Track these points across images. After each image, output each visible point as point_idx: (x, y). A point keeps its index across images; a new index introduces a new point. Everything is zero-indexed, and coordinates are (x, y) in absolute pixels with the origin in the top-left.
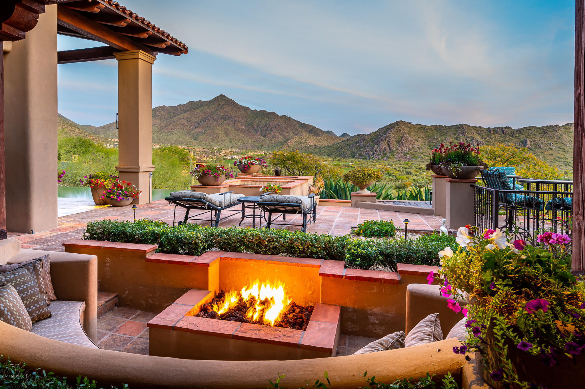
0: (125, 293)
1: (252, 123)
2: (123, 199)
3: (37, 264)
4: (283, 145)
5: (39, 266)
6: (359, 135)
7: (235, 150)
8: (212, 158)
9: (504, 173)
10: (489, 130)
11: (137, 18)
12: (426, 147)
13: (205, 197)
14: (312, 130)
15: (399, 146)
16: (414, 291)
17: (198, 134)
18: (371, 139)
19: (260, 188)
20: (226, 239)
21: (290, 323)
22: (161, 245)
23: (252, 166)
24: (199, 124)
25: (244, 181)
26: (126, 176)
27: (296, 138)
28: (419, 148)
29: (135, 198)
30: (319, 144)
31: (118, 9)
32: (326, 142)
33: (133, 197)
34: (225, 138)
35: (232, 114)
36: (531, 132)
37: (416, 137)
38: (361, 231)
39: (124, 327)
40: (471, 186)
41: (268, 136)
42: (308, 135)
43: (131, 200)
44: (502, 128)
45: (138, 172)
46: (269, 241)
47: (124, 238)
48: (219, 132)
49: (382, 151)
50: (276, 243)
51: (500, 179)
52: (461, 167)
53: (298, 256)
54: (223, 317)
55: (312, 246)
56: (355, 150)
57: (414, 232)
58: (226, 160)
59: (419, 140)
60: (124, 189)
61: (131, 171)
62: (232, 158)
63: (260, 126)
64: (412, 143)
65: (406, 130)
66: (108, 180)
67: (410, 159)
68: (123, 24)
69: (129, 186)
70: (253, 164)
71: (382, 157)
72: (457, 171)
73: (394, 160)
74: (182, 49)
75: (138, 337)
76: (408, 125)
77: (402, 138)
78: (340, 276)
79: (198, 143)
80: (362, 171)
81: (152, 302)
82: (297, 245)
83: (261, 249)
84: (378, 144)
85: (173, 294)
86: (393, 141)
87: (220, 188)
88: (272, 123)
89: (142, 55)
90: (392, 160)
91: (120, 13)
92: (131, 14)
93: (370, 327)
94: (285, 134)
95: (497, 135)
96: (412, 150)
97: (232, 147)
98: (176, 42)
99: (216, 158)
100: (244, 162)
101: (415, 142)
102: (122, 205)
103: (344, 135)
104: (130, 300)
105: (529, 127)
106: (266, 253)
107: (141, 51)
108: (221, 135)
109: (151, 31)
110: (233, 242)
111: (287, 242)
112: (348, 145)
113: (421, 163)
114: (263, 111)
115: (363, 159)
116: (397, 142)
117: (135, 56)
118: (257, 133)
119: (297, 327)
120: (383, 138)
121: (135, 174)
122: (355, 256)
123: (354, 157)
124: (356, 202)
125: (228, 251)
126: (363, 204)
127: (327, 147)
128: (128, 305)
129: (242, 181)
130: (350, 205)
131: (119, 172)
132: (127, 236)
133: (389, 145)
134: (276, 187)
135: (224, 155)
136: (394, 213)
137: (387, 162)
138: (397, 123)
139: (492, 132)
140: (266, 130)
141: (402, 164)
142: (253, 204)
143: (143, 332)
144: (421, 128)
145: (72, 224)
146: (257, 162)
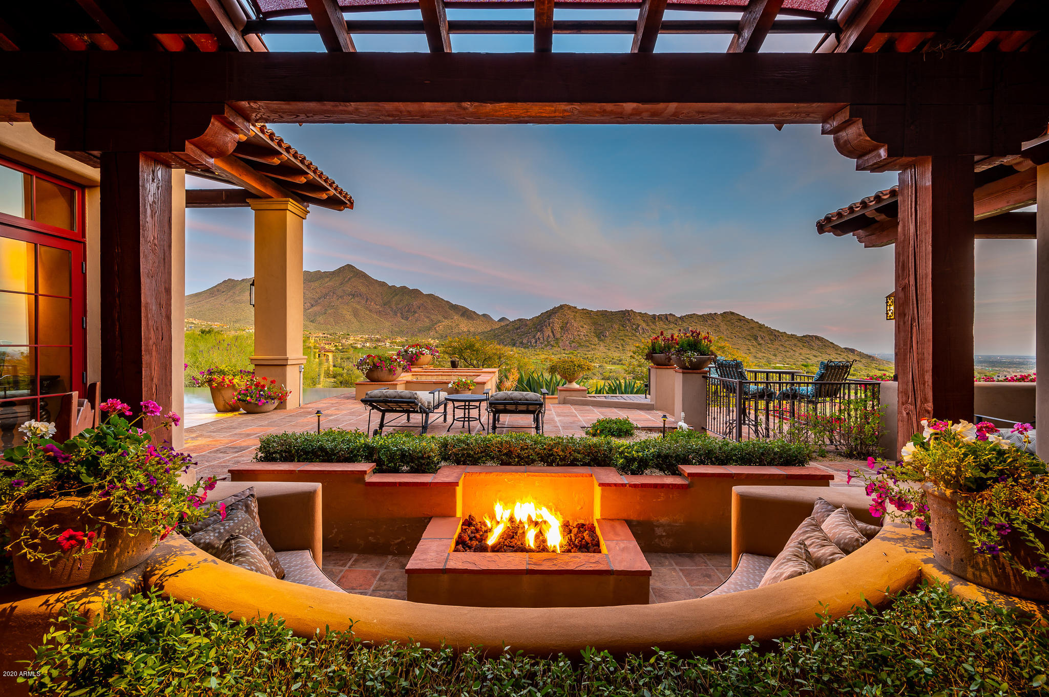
0: (333, 533)
1: (389, 302)
2: (267, 402)
3: (249, 502)
4: (429, 330)
5: (253, 505)
6: (520, 320)
7: (367, 336)
8: (336, 346)
9: (741, 363)
10: (654, 316)
11: (295, 156)
12: (592, 334)
13: (416, 396)
14: (466, 313)
15: (564, 333)
16: (745, 494)
17: (315, 315)
18: (534, 324)
19: (448, 383)
20: (464, 449)
21: (576, 546)
22: (379, 462)
23: (422, 357)
24: (317, 301)
25: (416, 375)
26: (264, 371)
27: (446, 322)
28: (584, 335)
29: (282, 400)
30: (473, 329)
31: (272, 140)
32: (483, 327)
33: (280, 399)
34: (354, 320)
35: (363, 289)
36: (692, 319)
37: (582, 323)
38: (598, 431)
39: (345, 579)
40: (703, 377)
41: (410, 319)
42: (460, 319)
43: (277, 402)
44: (666, 315)
45: (286, 365)
46: (522, 449)
47: (323, 456)
48: (344, 312)
49: (545, 338)
50: (531, 451)
51: (736, 369)
52: (695, 356)
53: (558, 465)
54: (496, 549)
55: (575, 451)
56: (515, 337)
57: (648, 430)
58: (356, 348)
59: (585, 326)
60: (266, 389)
61: (275, 364)
62: (364, 346)
63: (400, 306)
64: (578, 330)
65: (571, 315)
66: (238, 377)
67: (576, 348)
68: (276, 161)
69: (273, 385)
70: (423, 354)
71: (546, 346)
72: (691, 361)
73: (559, 349)
74: (347, 202)
75: (373, 590)
76: (574, 309)
77: (567, 323)
78: (624, 485)
79: (316, 326)
80: (572, 362)
81: (375, 541)
82: (556, 452)
83: (511, 459)
84: (541, 331)
85: (406, 526)
86: (557, 327)
87: (397, 384)
88: (416, 303)
89: (292, 205)
90: (557, 349)
91: (274, 145)
92: (288, 149)
93: (657, 540)
94: (432, 317)
95: (661, 322)
96: (577, 338)
97: (363, 332)
98: (340, 193)
99: (341, 346)
100: (412, 351)
101: (581, 328)
102: (262, 410)
103: (503, 319)
104: (340, 541)
105: (691, 315)
106: (518, 464)
107: (291, 200)
108: (348, 316)
109: (311, 175)
110: (475, 453)
111: (545, 449)
112: (508, 331)
113: (587, 353)
114: (404, 288)
115: (525, 348)
116: (561, 329)
117: (283, 207)
118: (396, 315)
119: (584, 550)
120: (547, 323)
121: (279, 369)
122: (630, 460)
123: (514, 345)
124: (565, 398)
125: (468, 465)
126: (573, 400)
127: (483, 333)
128: (337, 548)
129: (413, 375)
130: (556, 401)
131: (255, 365)
132: (327, 453)
133: (553, 332)
134: (469, 381)
135: (352, 342)
136: (611, 409)
137: (551, 352)
138: (561, 307)
139: (657, 319)
140: (408, 311)
141: (566, 354)
142: (463, 404)
143: (375, 582)
144: (586, 313)
145: (201, 442)
146: (426, 351)
